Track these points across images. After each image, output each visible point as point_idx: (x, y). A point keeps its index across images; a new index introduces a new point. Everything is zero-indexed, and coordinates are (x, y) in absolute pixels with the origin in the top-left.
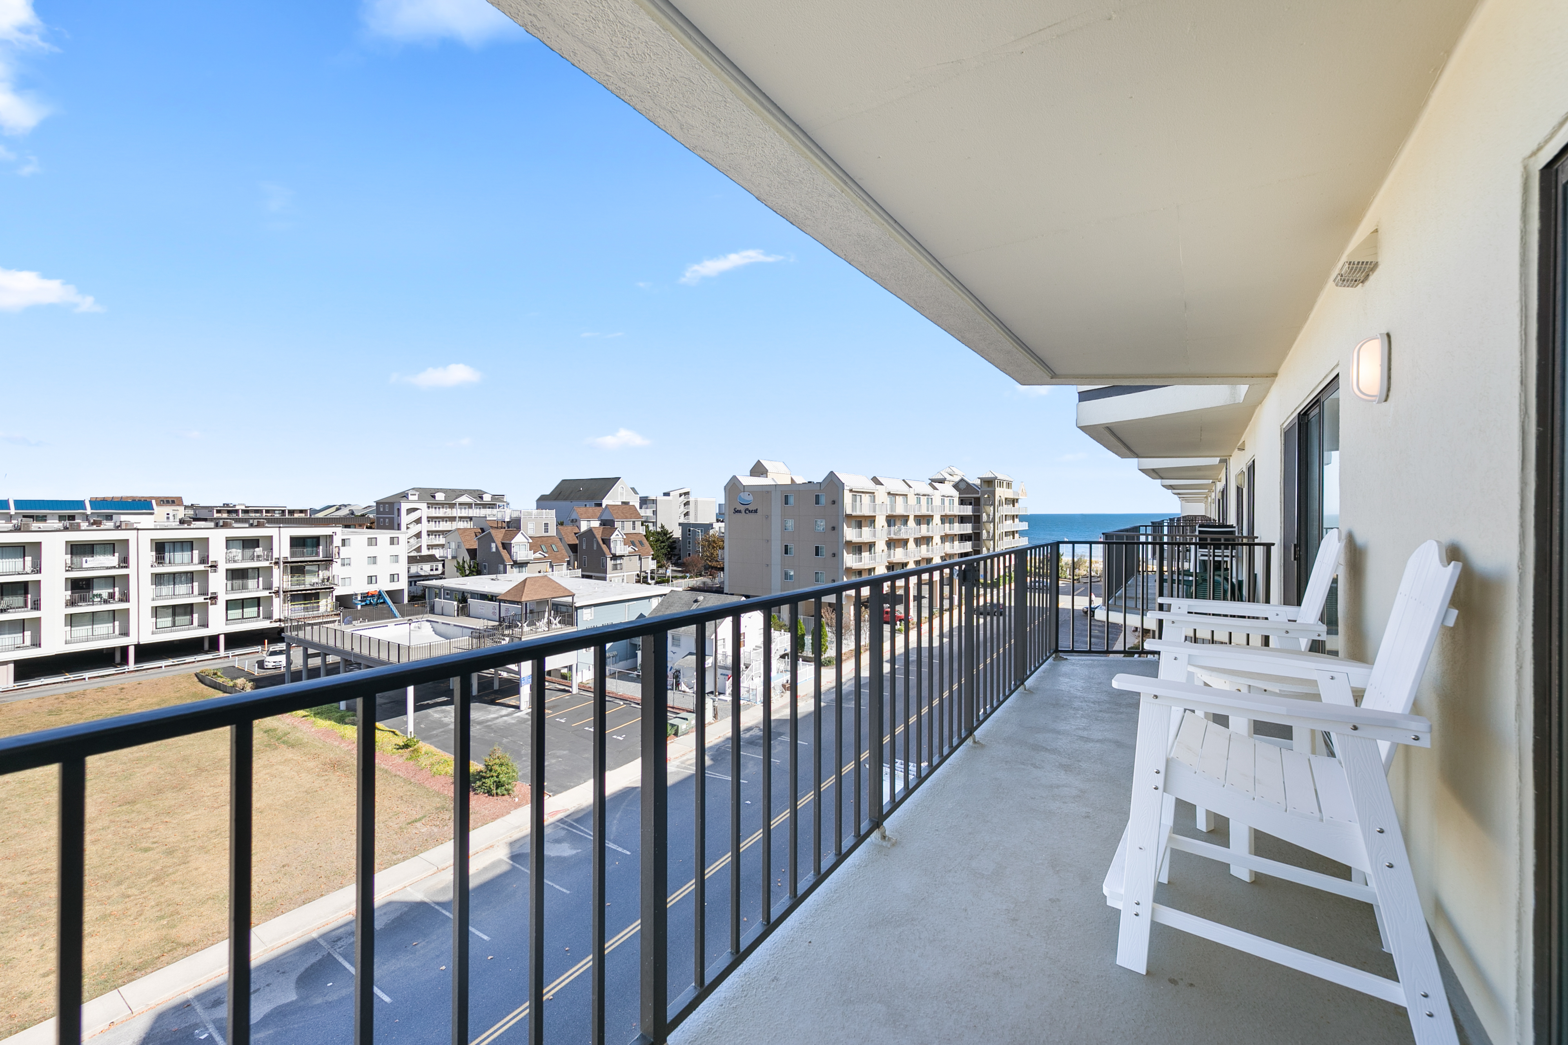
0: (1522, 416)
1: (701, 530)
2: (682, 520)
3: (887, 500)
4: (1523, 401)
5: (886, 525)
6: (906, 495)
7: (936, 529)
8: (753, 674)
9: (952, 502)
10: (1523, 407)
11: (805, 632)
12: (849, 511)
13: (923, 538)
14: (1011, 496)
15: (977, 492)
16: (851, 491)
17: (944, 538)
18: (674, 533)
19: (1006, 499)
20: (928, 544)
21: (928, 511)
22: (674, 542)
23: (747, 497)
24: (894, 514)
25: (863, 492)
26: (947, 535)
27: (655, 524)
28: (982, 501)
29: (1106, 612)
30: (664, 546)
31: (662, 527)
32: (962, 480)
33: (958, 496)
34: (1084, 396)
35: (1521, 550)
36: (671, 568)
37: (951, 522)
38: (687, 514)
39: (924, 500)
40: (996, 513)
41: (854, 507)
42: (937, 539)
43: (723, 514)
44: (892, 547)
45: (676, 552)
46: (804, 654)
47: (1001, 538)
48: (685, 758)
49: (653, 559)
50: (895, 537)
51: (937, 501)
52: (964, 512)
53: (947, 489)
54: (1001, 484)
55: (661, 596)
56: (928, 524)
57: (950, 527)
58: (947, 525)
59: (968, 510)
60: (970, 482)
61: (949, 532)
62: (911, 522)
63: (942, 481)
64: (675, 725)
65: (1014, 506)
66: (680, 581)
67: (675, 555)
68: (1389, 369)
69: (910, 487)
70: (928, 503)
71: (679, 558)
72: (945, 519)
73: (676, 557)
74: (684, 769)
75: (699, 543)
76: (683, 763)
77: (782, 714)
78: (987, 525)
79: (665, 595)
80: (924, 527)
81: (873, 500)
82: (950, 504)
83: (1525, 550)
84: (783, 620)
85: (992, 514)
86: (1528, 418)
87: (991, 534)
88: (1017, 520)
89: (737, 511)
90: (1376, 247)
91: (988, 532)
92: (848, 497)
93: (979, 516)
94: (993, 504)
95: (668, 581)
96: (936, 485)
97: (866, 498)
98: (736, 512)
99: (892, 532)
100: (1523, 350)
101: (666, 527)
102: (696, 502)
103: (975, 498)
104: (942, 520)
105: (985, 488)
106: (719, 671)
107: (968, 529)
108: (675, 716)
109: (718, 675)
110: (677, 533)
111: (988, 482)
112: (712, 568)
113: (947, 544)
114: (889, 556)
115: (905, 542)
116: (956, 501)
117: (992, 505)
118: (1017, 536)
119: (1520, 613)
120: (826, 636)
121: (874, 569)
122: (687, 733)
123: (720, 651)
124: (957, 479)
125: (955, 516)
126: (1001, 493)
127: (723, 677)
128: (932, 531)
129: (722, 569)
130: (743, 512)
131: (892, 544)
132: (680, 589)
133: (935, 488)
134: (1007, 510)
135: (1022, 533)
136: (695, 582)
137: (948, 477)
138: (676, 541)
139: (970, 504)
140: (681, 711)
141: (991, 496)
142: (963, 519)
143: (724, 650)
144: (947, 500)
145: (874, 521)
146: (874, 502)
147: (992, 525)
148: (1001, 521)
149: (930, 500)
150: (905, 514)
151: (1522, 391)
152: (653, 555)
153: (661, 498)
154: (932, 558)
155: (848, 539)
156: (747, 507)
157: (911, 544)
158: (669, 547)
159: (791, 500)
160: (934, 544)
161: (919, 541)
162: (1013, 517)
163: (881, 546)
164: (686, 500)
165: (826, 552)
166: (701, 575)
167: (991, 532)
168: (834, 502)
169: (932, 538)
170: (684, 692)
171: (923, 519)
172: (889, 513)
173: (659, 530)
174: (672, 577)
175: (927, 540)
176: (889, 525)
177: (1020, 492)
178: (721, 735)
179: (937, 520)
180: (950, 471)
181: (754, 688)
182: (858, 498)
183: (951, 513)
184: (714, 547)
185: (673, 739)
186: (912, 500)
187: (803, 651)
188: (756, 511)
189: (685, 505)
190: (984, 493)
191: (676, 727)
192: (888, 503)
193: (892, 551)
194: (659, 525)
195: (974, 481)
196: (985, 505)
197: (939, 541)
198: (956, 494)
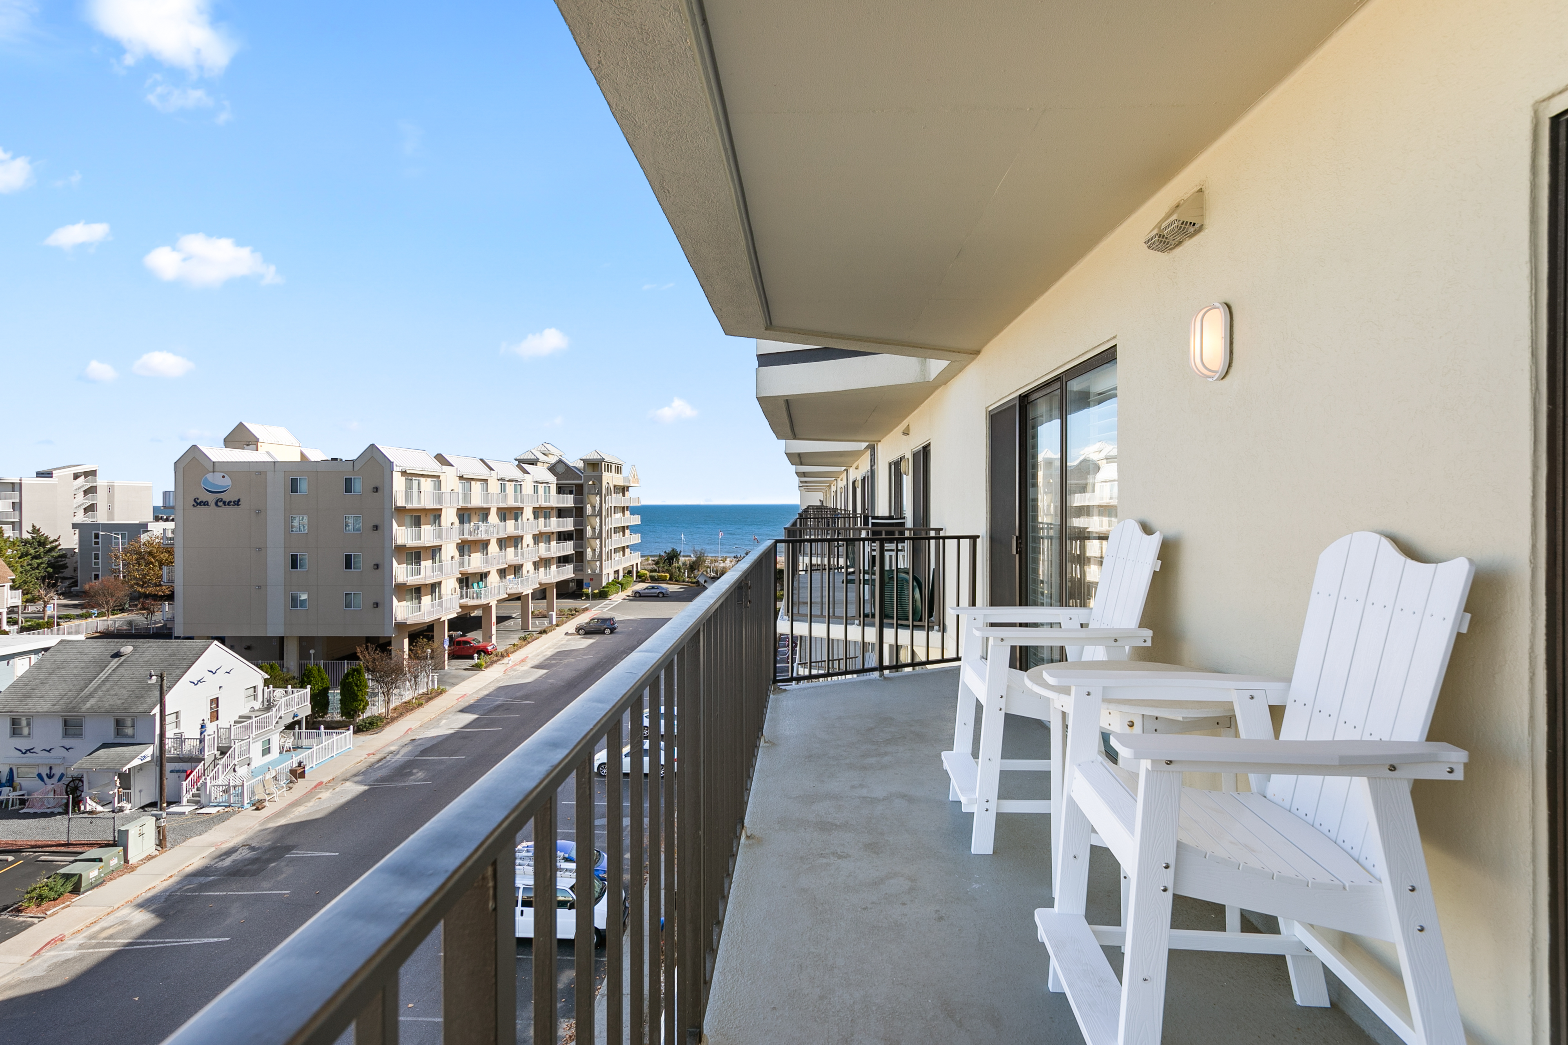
0: (1534, 392)
1: (123, 536)
2: (80, 518)
3: (458, 486)
4: (1534, 375)
5: (457, 521)
6: (487, 480)
7: (528, 526)
8: (236, 762)
9: (547, 490)
10: (1534, 382)
11: (329, 684)
12: (400, 502)
13: (510, 538)
14: (621, 483)
15: (580, 478)
16: (404, 473)
17: (538, 538)
18: (61, 541)
19: (615, 486)
20: (516, 547)
21: (516, 501)
22: (63, 556)
23: (217, 480)
24: (469, 506)
25: (422, 476)
26: (541, 534)
27: (17, 526)
28: (586, 490)
29: (789, 623)
30: (39, 565)
31: (35, 530)
32: (560, 461)
33: (556, 482)
34: (766, 360)
35: (1533, 542)
36: (56, 602)
37: (547, 516)
38: (90, 509)
39: (510, 487)
40: (604, 505)
41: (408, 496)
42: (528, 540)
43: (173, 508)
44: (466, 552)
45: (67, 573)
46: (328, 718)
47: (609, 536)
48: (96, 928)
49: (12, 588)
50: (470, 538)
51: (528, 489)
52: (563, 503)
53: (541, 473)
54: (609, 469)
55: (36, 652)
56: (516, 519)
57: (545, 523)
58: (541, 521)
59: (568, 501)
60: (571, 465)
61: (544, 530)
62: (493, 518)
63: (533, 462)
64: (73, 875)
65: (624, 495)
66: (77, 622)
67: (64, 579)
68: (1231, 343)
69: (491, 469)
70: (516, 491)
71: (75, 584)
72: (538, 512)
73: (67, 583)
74: (94, 947)
75: (117, 557)
76: (91, 937)
77: (292, 816)
78: (592, 519)
79: (46, 650)
80: (510, 523)
81: (438, 486)
82: (545, 493)
83: (1536, 542)
84: (288, 669)
85: (598, 505)
86: (1539, 394)
87: (597, 531)
88: (627, 513)
89: (198, 503)
90: (1202, 208)
91: (594, 529)
92: (399, 483)
93: (582, 508)
94: (600, 493)
95: (49, 625)
96: (526, 466)
97: (427, 485)
98: (200, 504)
99: (466, 531)
100: (1533, 318)
101: (43, 531)
102: (110, 489)
103: (576, 485)
104: (534, 513)
105: (590, 472)
106: (169, 767)
107: (568, 524)
108: (72, 859)
109: (167, 774)
110: (70, 541)
111: (593, 464)
112: (146, 596)
113: (542, 545)
114: (462, 564)
115: (485, 544)
116: (553, 488)
117: (597, 494)
118: (627, 532)
119: (1533, 613)
120: (366, 686)
121: (440, 583)
122: (101, 884)
123: (170, 733)
124: (553, 460)
125: (552, 508)
126: (609, 479)
127: (176, 775)
128: (523, 529)
129: (170, 597)
130: (213, 504)
131: (466, 548)
132: (82, 637)
133: (525, 472)
134: (615, 500)
135: (634, 529)
136: (109, 623)
137: (542, 458)
138: (65, 555)
139: (571, 493)
140: (86, 848)
141: (596, 482)
142: (561, 513)
143: (177, 731)
144: (541, 488)
145: (440, 516)
146: (440, 488)
147: (598, 520)
148: (609, 514)
149: (519, 487)
150: (485, 506)
151: (1533, 363)
152: (13, 581)
153: (29, 480)
154: (522, 565)
155: (400, 542)
156: (219, 496)
157: (493, 547)
158: (50, 565)
159: (303, 486)
160: (525, 545)
161: (503, 543)
162: (623, 509)
163: (450, 550)
164: (89, 485)
165: (363, 563)
166: (122, 610)
167: (598, 528)
168: (376, 490)
169: (522, 537)
170: (91, 813)
171: (509, 513)
172: (461, 504)
173: (26, 536)
174: (59, 618)
175: (515, 541)
176: (462, 522)
177: (631, 478)
178: (175, 872)
179: (528, 513)
180: (543, 449)
181: (239, 783)
182: (415, 483)
183: (547, 504)
184: (148, 563)
185: (69, 899)
186: (494, 487)
187: (326, 713)
188: (237, 503)
189: (86, 492)
190: (588, 479)
191: (75, 879)
192: (460, 491)
193: (466, 557)
194: (27, 527)
195: (574, 460)
196: (590, 493)
197: (531, 542)
198: (552, 479)
